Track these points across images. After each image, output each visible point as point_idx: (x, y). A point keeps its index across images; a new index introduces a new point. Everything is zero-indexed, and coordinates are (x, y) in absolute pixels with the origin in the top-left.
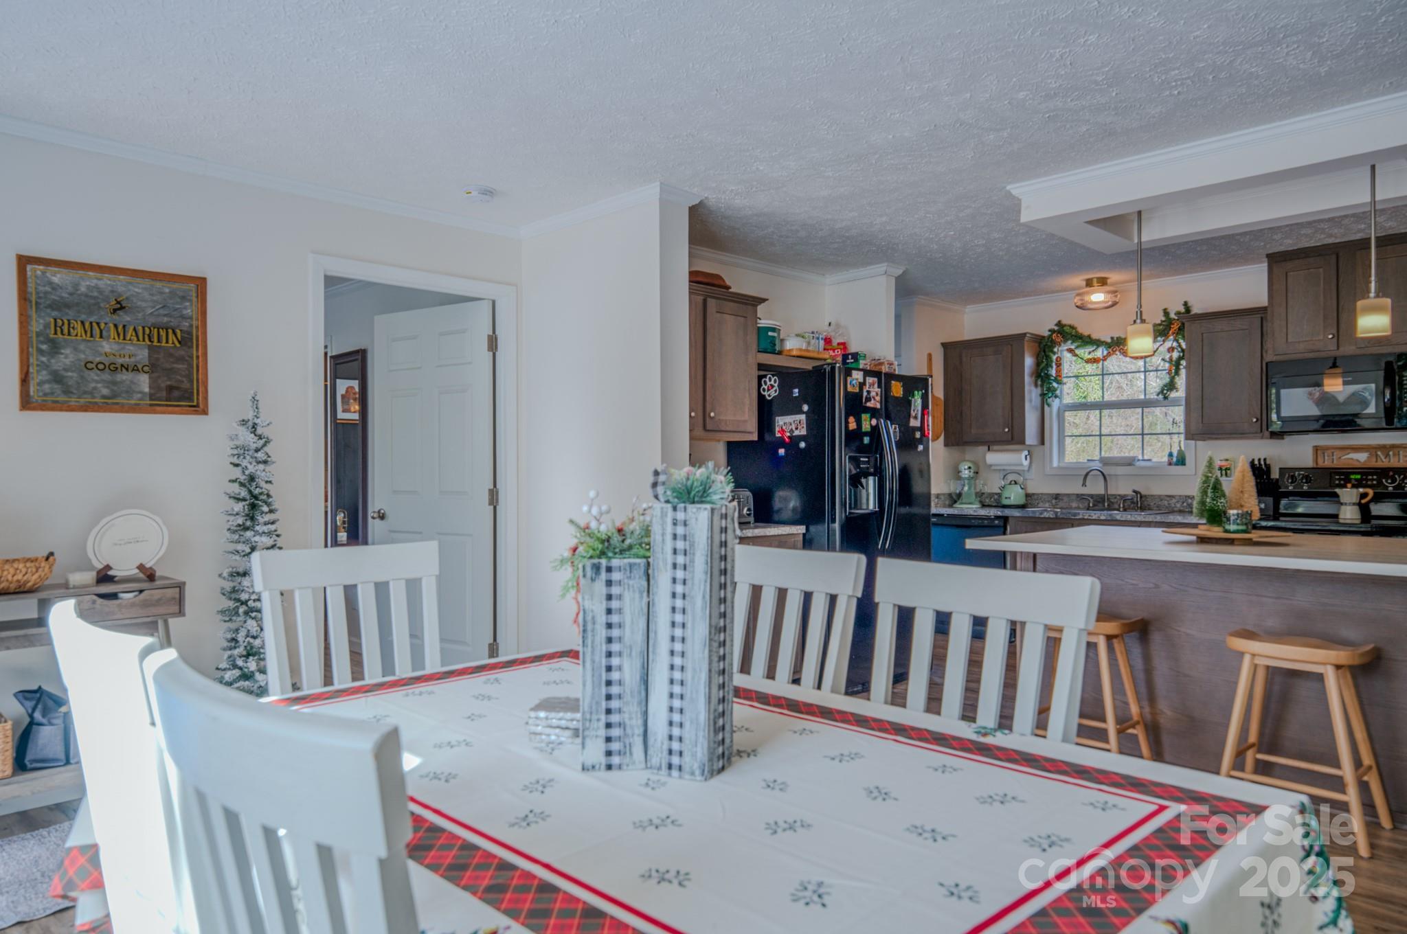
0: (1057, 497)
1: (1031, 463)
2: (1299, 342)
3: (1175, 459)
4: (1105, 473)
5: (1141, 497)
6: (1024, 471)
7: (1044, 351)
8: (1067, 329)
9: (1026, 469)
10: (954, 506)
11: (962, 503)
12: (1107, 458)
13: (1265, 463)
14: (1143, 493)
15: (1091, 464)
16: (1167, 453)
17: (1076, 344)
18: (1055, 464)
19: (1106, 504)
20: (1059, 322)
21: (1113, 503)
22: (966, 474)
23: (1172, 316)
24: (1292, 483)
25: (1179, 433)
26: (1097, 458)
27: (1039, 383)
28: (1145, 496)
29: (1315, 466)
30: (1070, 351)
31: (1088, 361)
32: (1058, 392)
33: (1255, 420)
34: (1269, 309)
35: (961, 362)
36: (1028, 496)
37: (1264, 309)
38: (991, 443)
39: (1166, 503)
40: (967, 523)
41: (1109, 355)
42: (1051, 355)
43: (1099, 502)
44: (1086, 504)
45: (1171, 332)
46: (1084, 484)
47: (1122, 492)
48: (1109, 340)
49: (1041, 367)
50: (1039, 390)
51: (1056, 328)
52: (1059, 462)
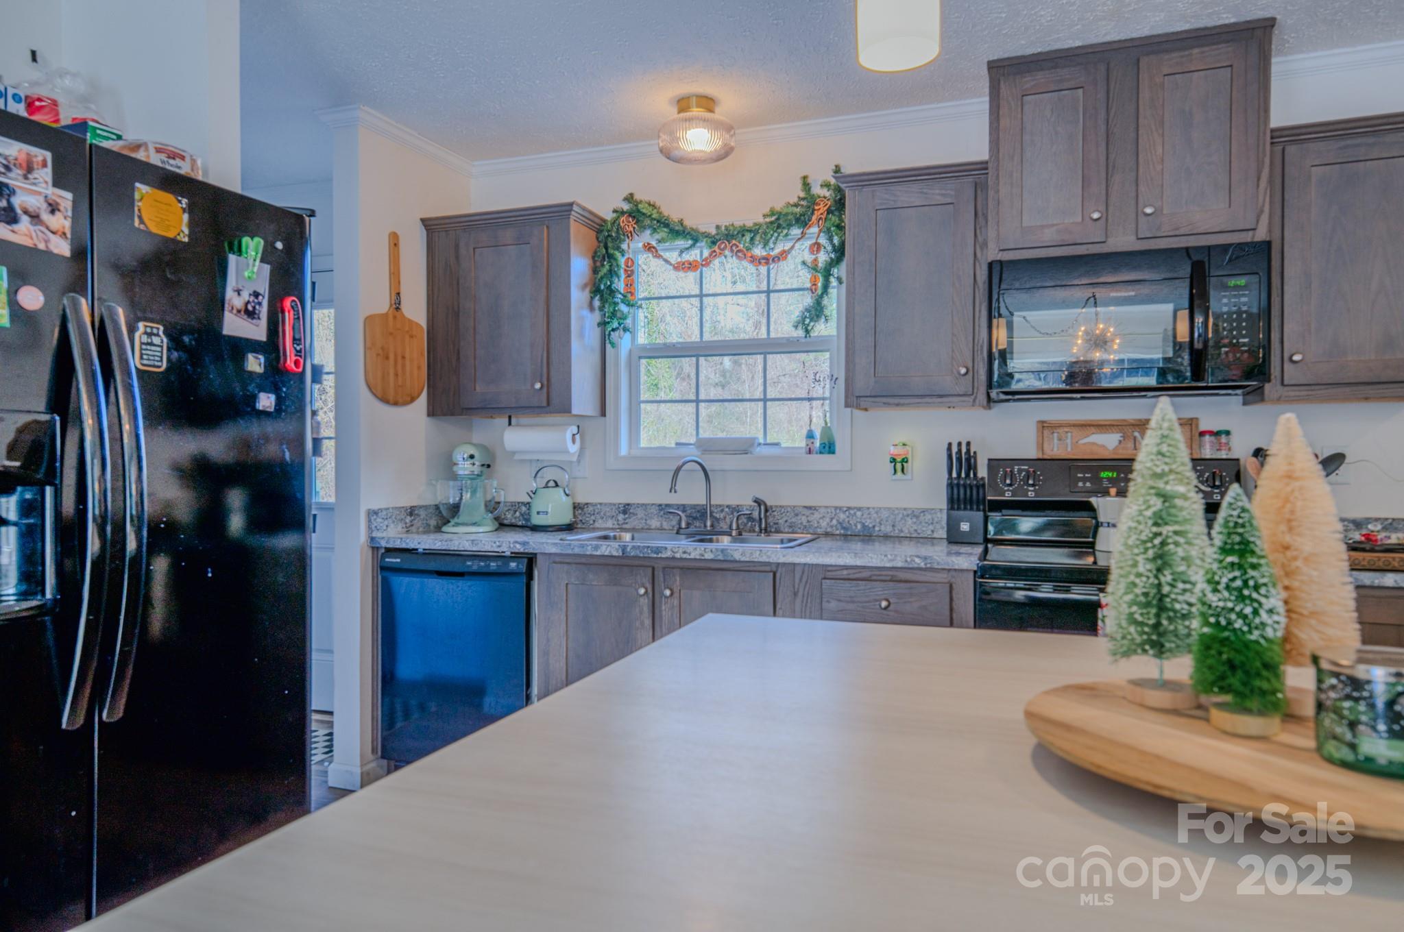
0: (626, 509)
1: (582, 448)
2: (1043, 227)
3: (817, 444)
4: (707, 468)
5: (766, 511)
6: (571, 462)
7: (606, 248)
8: (644, 208)
9: (575, 459)
10: (445, 529)
11: (457, 524)
12: (710, 440)
13: (968, 451)
14: (769, 504)
15: (683, 451)
16: (805, 432)
17: (657, 236)
18: (624, 451)
19: (709, 523)
20: (632, 195)
21: (718, 520)
22: (464, 468)
23: (817, 190)
24: (1010, 485)
25: (824, 399)
26: (693, 440)
27: (597, 303)
28: (771, 507)
29: (1040, 456)
30: (649, 248)
31: (679, 267)
32: (629, 321)
33: (963, 371)
34: (990, 165)
35: (457, 257)
36: (576, 507)
37: (983, 166)
38: (512, 412)
39: (804, 520)
40: (457, 567)
41: (713, 255)
42: (618, 254)
43: (695, 518)
44: (674, 522)
45: (814, 218)
46: (673, 489)
47: (734, 502)
48: (713, 231)
49: (601, 274)
50: (597, 316)
51: (626, 207)
52: (630, 447)
